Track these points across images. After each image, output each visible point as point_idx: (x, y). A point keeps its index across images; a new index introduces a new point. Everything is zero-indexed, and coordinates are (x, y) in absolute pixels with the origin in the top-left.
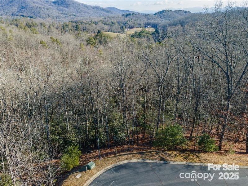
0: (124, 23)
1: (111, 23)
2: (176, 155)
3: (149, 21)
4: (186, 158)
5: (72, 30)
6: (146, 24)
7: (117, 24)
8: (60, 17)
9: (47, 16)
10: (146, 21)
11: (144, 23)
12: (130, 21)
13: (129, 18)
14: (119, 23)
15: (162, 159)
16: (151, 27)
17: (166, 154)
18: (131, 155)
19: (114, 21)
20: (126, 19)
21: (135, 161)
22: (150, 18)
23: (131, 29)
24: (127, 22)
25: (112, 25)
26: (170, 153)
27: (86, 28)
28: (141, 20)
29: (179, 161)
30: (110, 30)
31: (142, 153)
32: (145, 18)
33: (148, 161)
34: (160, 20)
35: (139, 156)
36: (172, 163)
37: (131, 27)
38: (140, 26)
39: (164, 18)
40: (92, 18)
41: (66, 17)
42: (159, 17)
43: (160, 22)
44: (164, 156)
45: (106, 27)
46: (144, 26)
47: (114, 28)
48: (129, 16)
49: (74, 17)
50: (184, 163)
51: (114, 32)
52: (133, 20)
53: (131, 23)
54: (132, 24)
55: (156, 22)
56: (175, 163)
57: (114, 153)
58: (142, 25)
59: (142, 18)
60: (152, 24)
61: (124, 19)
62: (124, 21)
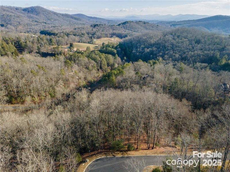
0: (93, 34)
1: (81, 34)
2: (118, 153)
3: (114, 31)
4: (122, 154)
5: (47, 43)
6: (112, 34)
7: (86, 35)
8: (31, 25)
9: (18, 23)
10: (111, 31)
11: (110, 34)
12: (98, 32)
13: (97, 29)
14: (88, 34)
15: (113, 155)
16: (116, 37)
17: (115, 153)
18: (101, 155)
19: (84, 32)
20: (95, 30)
21: (103, 157)
22: (115, 28)
23: (99, 39)
24: (95, 32)
25: (82, 36)
26: (116, 152)
27: (59, 41)
28: (108, 30)
29: (119, 155)
30: (81, 41)
31: (106, 154)
32: (111, 29)
33: (108, 157)
34: (124, 31)
35: (104, 155)
36: (116, 156)
37: (99, 38)
38: (106, 36)
39: (127, 28)
40: (63, 27)
41: (37, 24)
42: (123, 28)
43: (123, 32)
44: (114, 154)
45: (77, 38)
46: (111, 36)
47: (84, 39)
48: (97, 27)
49: (45, 24)
50: (121, 156)
51: (84, 43)
52: (100, 31)
53: (98, 34)
54: (100, 35)
55: (121, 32)
56: (118, 156)
57: (95, 154)
58: (108, 35)
59: (108, 28)
60: (117, 34)
61: (92, 30)
62: (92, 32)
